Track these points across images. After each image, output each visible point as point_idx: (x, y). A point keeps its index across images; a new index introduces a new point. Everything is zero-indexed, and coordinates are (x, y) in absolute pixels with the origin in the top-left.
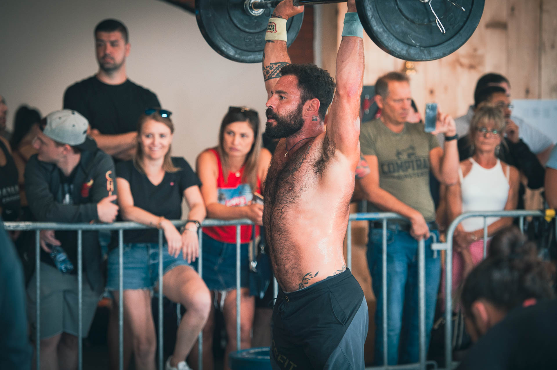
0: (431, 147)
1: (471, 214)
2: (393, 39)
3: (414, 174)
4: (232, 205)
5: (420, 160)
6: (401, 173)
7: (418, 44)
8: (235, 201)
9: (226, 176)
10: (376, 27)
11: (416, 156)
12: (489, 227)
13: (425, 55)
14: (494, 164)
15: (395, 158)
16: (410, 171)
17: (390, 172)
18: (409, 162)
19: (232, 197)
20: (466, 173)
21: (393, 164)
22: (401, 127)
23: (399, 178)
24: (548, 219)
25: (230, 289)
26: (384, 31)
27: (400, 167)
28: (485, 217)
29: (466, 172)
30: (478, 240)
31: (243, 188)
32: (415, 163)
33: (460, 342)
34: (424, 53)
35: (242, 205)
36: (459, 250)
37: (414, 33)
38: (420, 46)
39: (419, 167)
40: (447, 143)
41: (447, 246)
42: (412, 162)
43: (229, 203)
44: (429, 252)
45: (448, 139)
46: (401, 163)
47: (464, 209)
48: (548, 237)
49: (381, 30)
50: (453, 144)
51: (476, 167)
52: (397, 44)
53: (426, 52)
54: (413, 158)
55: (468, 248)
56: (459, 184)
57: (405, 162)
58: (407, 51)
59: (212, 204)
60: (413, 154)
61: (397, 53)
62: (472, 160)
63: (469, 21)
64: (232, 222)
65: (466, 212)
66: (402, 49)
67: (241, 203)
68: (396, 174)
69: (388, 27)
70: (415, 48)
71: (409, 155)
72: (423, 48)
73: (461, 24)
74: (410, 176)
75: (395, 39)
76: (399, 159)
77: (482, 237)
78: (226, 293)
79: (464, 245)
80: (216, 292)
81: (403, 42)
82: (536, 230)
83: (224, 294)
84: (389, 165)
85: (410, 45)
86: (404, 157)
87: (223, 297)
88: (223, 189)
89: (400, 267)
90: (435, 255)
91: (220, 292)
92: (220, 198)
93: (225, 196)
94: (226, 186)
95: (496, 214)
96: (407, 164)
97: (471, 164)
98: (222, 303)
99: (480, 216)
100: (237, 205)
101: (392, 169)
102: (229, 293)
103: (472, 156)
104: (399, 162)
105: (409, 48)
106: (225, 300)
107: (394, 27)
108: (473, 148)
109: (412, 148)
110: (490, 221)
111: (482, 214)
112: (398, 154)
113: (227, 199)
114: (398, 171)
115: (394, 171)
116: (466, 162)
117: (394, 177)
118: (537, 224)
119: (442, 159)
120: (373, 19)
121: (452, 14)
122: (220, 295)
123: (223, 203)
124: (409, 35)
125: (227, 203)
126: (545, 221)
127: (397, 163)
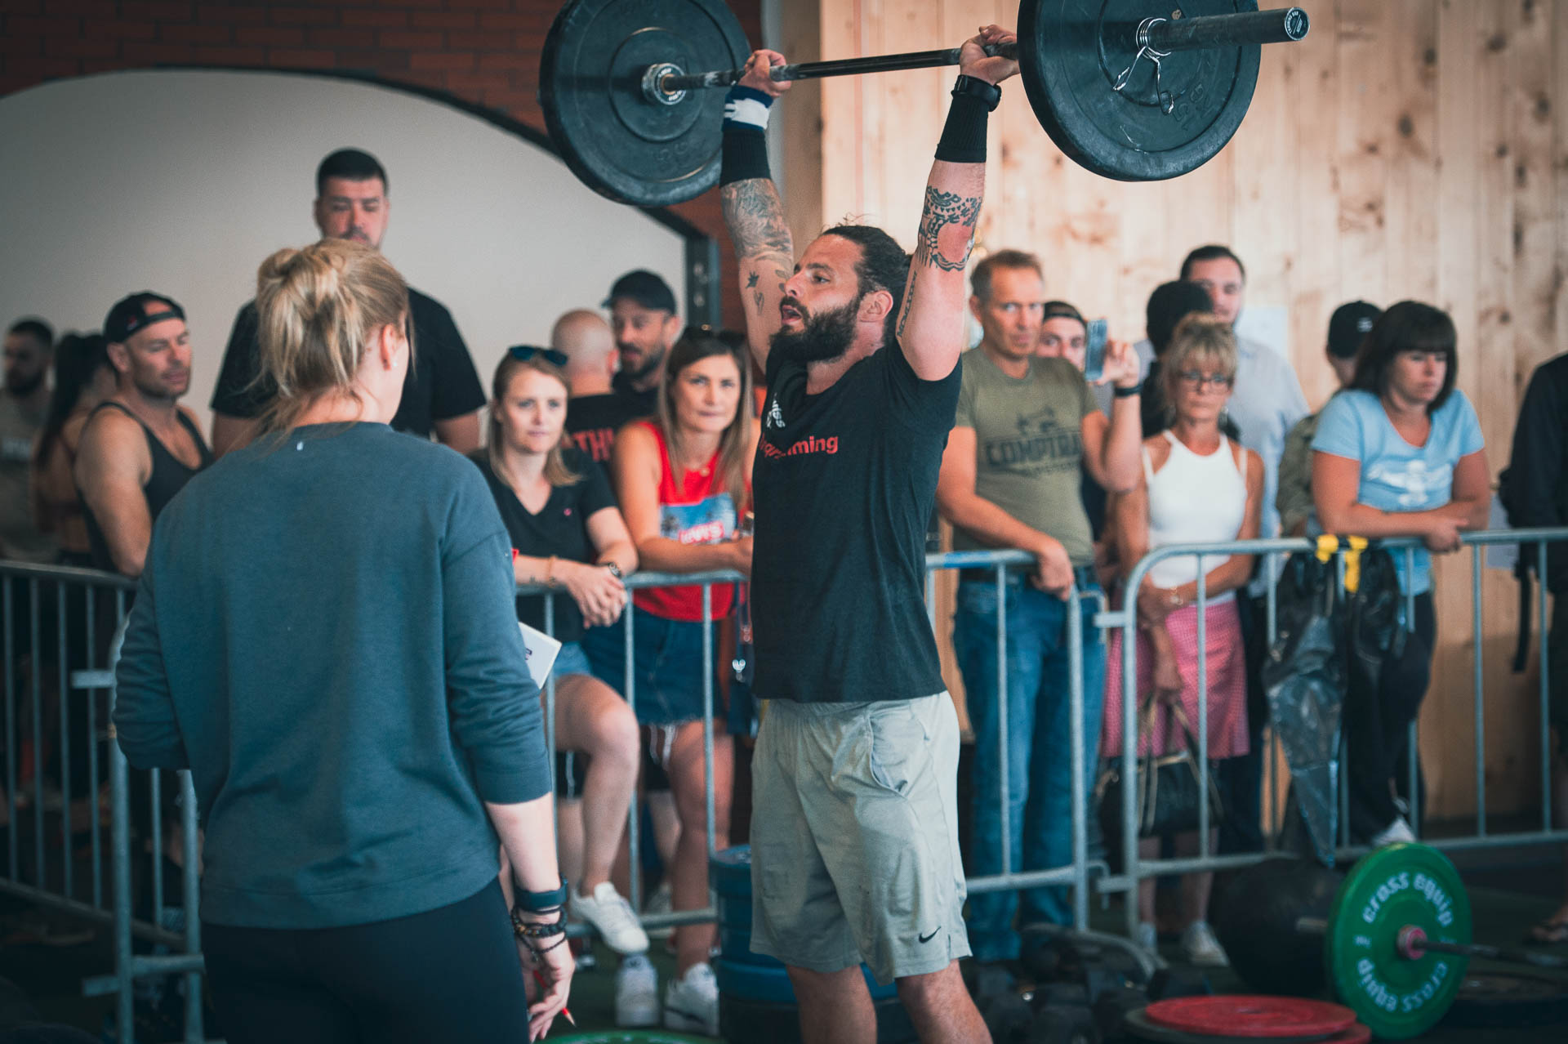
0: (1085, 410)
1: (1172, 550)
2: (1093, 132)
3: (1055, 466)
4: (691, 541)
5: (1065, 437)
6: (1029, 465)
7: (1138, 145)
8: (698, 533)
9: (680, 479)
10: (1063, 105)
11: (1059, 429)
12: (1209, 576)
13: (1151, 168)
14: (1215, 446)
15: (1016, 432)
16: (1046, 460)
17: (1005, 460)
18: (1043, 441)
19: (692, 522)
20: (1158, 464)
21: (1011, 444)
22: (1023, 365)
23: (1024, 473)
24: (1323, 557)
25: (683, 722)
26: (1077, 113)
27: (1027, 451)
28: (1199, 554)
29: (1160, 462)
30: (1185, 606)
31: (715, 504)
32: (1056, 444)
33: (1151, 819)
34: (1149, 164)
35: (716, 540)
36: (1145, 626)
37: (1130, 122)
38: (1143, 149)
39: (1064, 452)
40: (1120, 401)
41: (1127, 618)
42: (1051, 439)
43: (686, 535)
44: (1090, 631)
45: (1121, 392)
46: (1029, 442)
47: (1154, 538)
48: (1324, 595)
49: (1072, 111)
50: (1133, 403)
51: (1179, 450)
52: (1101, 142)
53: (1152, 162)
54: (1052, 431)
55: (1163, 623)
56: (1144, 486)
57: (1037, 440)
58: (1118, 157)
59: (651, 541)
60: (1052, 424)
61: (1100, 160)
62: (1169, 435)
63: (1231, 103)
64: (695, 577)
65: (1160, 547)
66: (1110, 154)
67: (713, 536)
68: (1018, 466)
69: (1084, 106)
70: (1133, 152)
71: (1045, 426)
72: (1148, 154)
73: (1218, 108)
74: (1048, 470)
75: (1097, 132)
76: (1024, 434)
77: (1195, 599)
78: (674, 730)
79: (1155, 616)
80: (653, 728)
81: (1111, 139)
82: (1300, 581)
83: (670, 732)
84: (1003, 446)
85: (1125, 146)
86: (1034, 430)
87: (669, 740)
88: (675, 507)
89: (1029, 664)
90: (1104, 638)
91: (662, 728)
92: (667, 527)
93: (677, 521)
94: (680, 500)
95: (1221, 547)
96: (1041, 445)
97: (1169, 445)
98: (667, 751)
99: (1190, 553)
100: (704, 542)
101: (1009, 455)
102: (680, 729)
103: (1170, 427)
104: (1024, 440)
105: (1123, 152)
106: (673, 746)
107: (1095, 107)
108: (1172, 412)
109: (1050, 412)
110: (1211, 563)
111: (1194, 548)
112: (1022, 423)
113: (682, 529)
114: (1022, 460)
115: (1014, 460)
116: (1157, 440)
117: (1014, 472)
118: (1301, 567)
119: (1108, 434)
120: (1057, 88)
121: (1200, 86)
122: (662, 735)
123: (674, 535)
124: (1122, 124)
125: (682, 536)
126: (1316, 560)
127: (1020, 444)
